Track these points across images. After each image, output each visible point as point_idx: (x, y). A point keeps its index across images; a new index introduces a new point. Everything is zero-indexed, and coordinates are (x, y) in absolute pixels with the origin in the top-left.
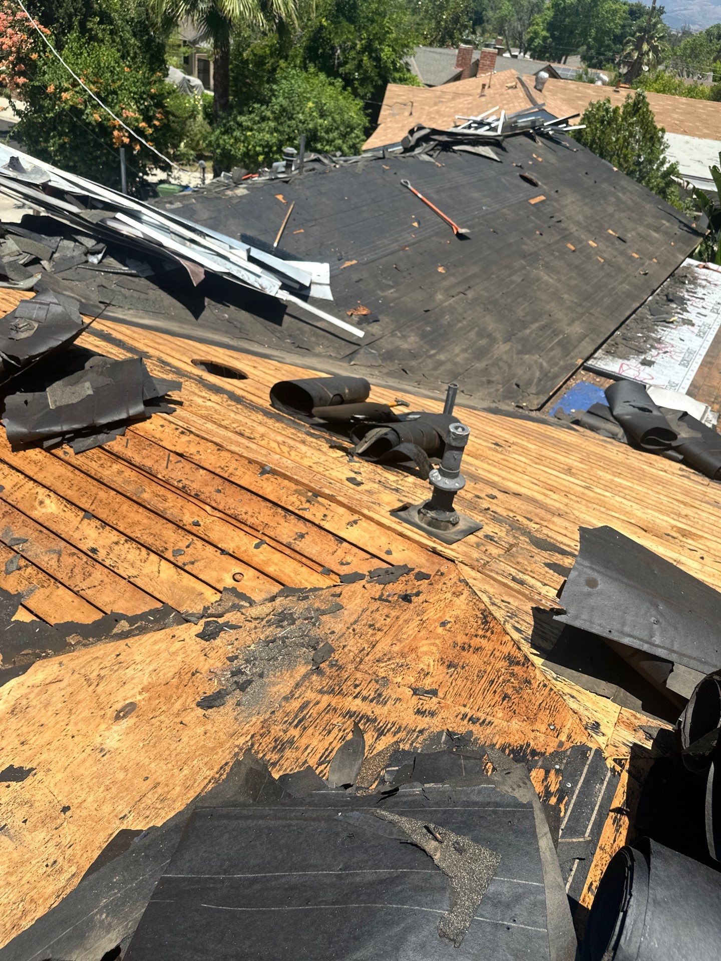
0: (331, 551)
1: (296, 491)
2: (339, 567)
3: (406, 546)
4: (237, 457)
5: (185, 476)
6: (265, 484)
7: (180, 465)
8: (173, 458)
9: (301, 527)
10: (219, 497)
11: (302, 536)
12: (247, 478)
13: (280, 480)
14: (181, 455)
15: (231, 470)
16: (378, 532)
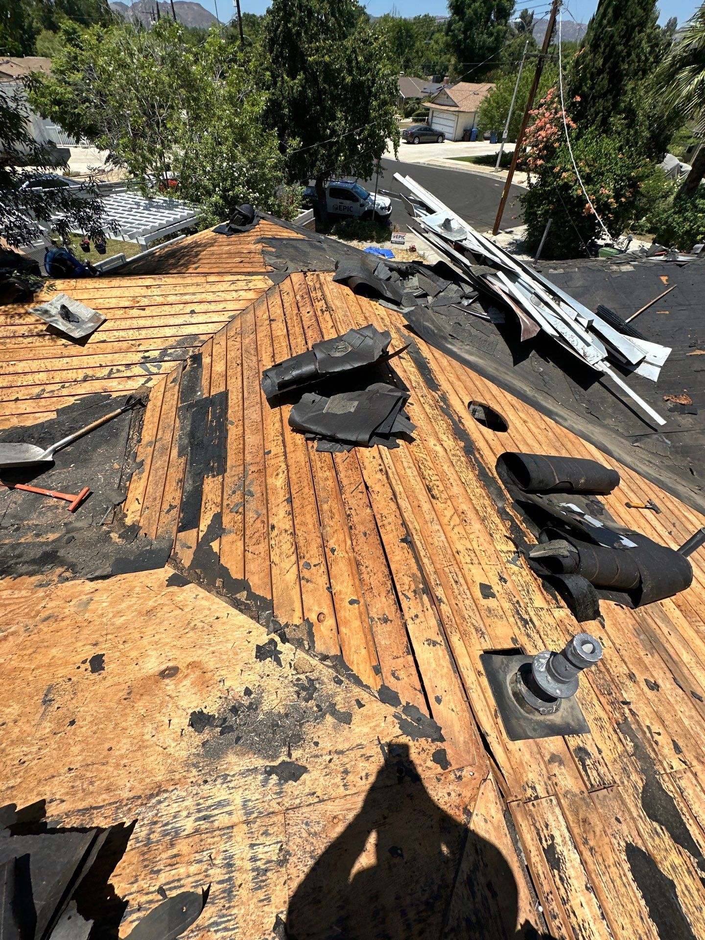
0: (395, 654)
1: (413, 574)
2: (389, 675)
3: (459, 709)
4: (398, 514)
5: (356, 507)
6: (398, 551)
7: (360, 495)
8: (362, 487)
9: (391, 611)
10: (362, 539)
11: (386, 620)
12: (391, 537)
13: (410, 556)
14: (367, 488)
15: (386, 522)
16: (445, 670)
